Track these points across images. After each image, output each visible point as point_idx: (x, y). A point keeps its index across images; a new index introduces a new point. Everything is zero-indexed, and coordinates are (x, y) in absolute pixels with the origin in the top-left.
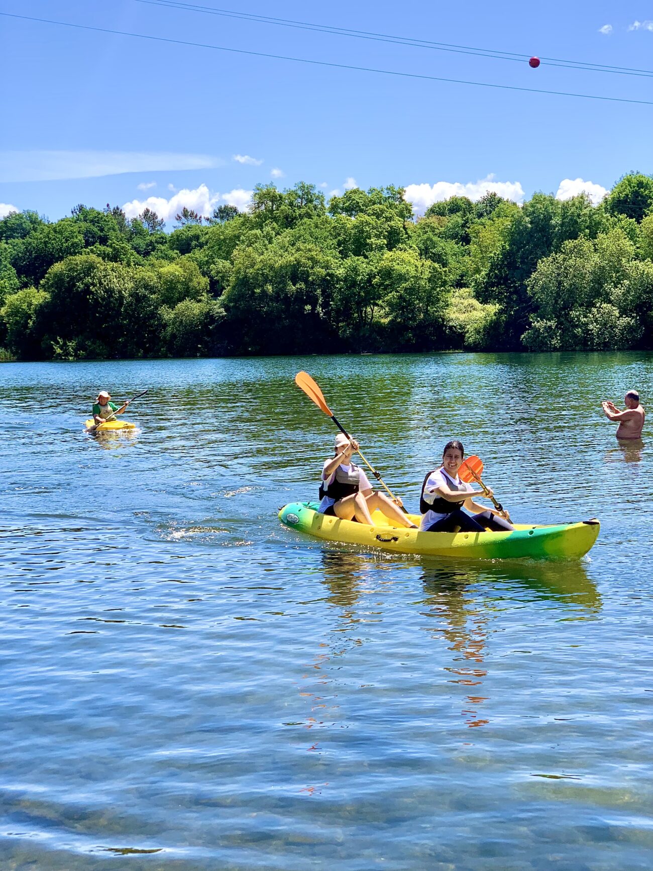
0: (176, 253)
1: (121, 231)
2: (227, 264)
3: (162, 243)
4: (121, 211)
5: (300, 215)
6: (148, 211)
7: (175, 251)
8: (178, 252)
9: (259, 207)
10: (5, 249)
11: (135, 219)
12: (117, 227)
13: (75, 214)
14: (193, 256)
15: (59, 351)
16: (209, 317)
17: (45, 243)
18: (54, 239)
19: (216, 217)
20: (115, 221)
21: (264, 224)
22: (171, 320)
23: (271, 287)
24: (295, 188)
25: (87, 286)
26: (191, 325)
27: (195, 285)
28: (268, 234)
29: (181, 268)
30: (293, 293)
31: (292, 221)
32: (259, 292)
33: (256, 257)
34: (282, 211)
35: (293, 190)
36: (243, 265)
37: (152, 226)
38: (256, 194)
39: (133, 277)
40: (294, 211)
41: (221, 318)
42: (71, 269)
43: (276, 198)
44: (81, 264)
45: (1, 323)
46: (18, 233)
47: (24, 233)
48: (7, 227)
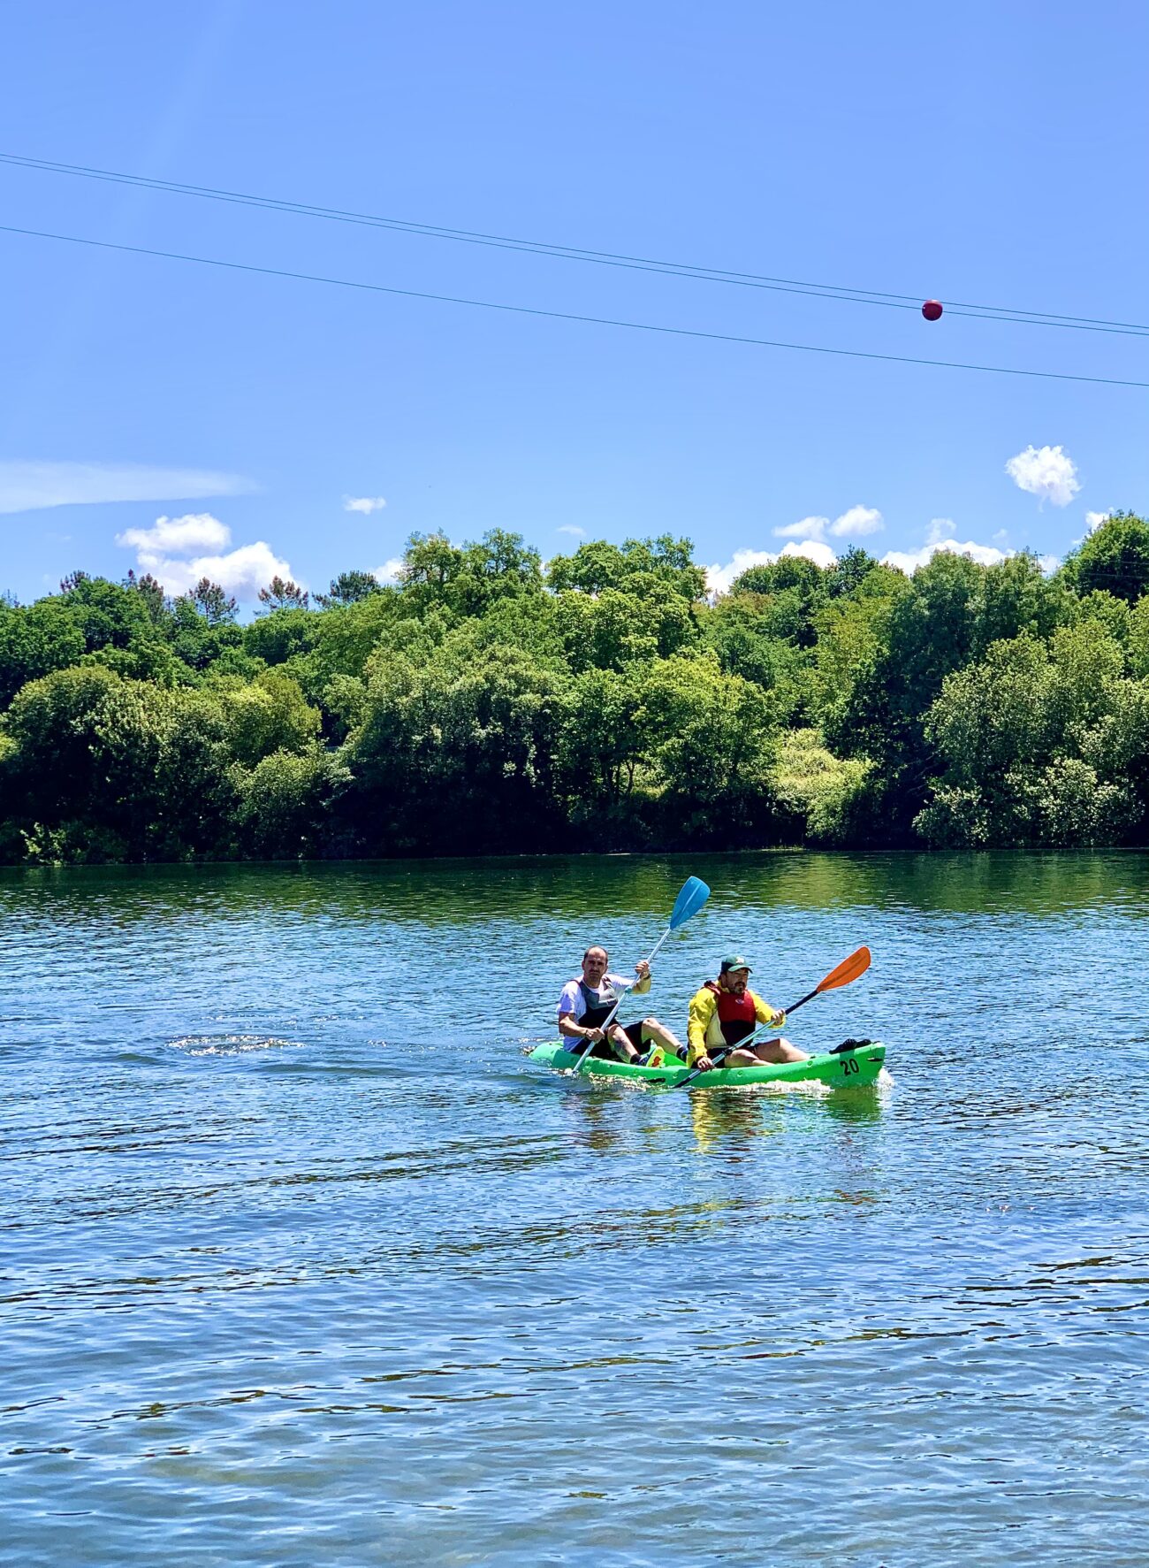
0: (259, 663)
1: (154, 620)
2: (356, 682)
3: (232, 644)
4: (155, 584)
5: (493, 591)
6: (206, 583)
7: (258, 659)
8: (262, 660)
9: (416, 576)
11: (182, 599)
12: (146, 614)
13: (67, 590)
14: (290, 667)
15: (34, 848)
16: (320, 784)
17: (11, 644)
18: (26, 637)
19: (334, 594)
20: (143, 603)
21: (425, 608)
22: (249, 790)
23: (439, 731)
24: (485, 541)
25: (90, 727)
26: (287, 798)
27: (294, 723)
28: (433, 626)
29: (269, 693)
30: (481, 741)
31: (478, 601)
32: (418, 738)
33: (411, 671)
34: (460, 584)
35: (481, 544)
36: (387, 685)
37: (213, 612)
38: (411, 551)
39: (176, 707)
40: (483, 584)
41: (345, 785)
42: (60, 693)
43: (449, 560)
44: (78, 684)
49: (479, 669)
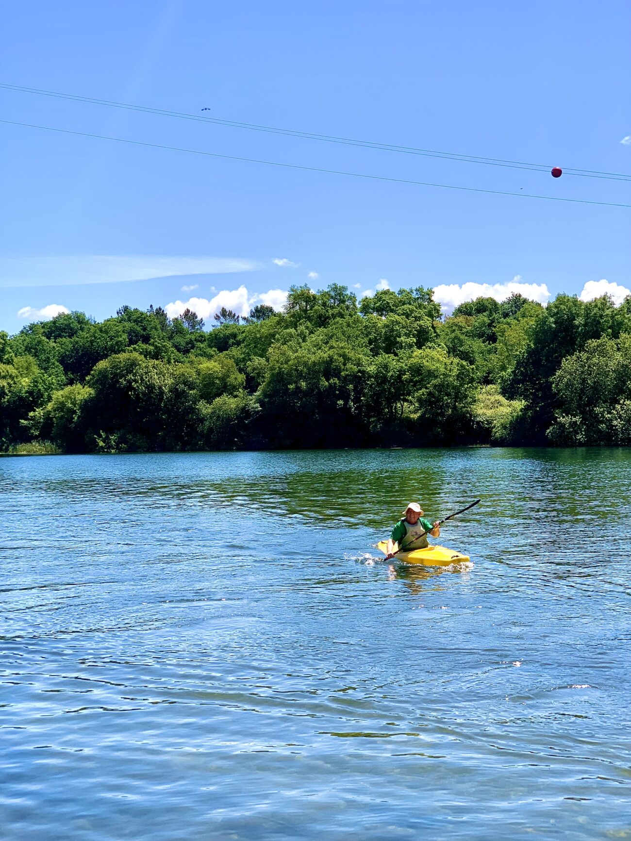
0: (214, 351)
1: (162, 330)
2: (263, 361)
3: (201, 341)
4: (163, 311)
5: (333, 315)
6: (188, 311)
7: (214, 349)
8: (216, 349)
9: (293, 307)
10: (54, 347)
11: (176, 319)
12: (158, 326)
13: (120, 314)
14: (230, 353)
15: (101, 444)
16: (244, 412)
17: (92, 342)
18: (99, 338)
19: (252, 316)
20: (157, 321)
21: (298, 323)
22: (208, 414)
23: (304, 383)
24: (328, 289)
25: (129, 382)
26: (228, 419)
27: (232, 381)
28: (302, 332)
29: (219, 365)
30: (326, 388)
31: (325, 320)
32: (293, 387)
33: (291, 355)
34: (316, 311)
35: (327, 291)
36: (278, 362)
37: (192, 326)
38: (291, 295)
39: (173, 373)
40: (327, 311)
41: (256, 413)
42: (115, 366)
43: (310, 299)
44: (124, 361)
45: (48, 418)
46: (66, 333)
47: (72, 333)
48: (56, 327)
49: (325, 353)
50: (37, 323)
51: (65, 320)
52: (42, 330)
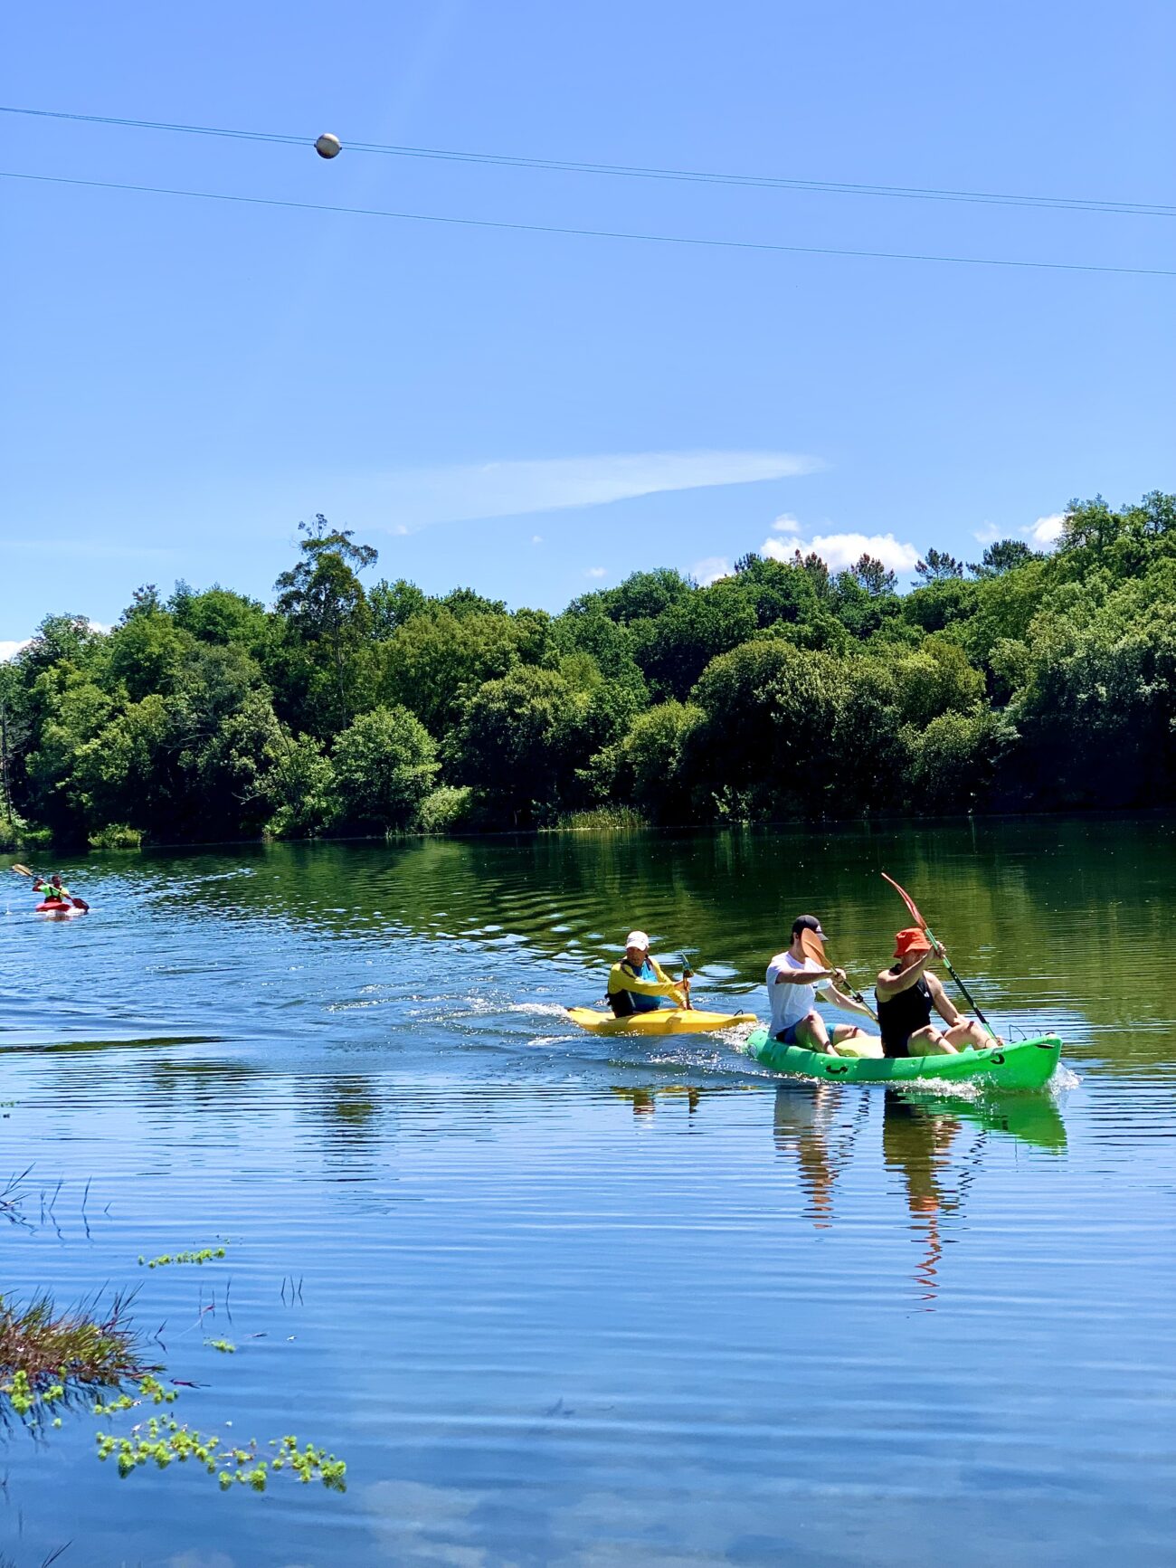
0: (918, 630)
1: (819, 595)
2: (1019, 645)
3: (891, 614)
4: (820, 561)
5: (1153, 552)
6: (866, 558)
7: (916, 627)
8: (921, 627)
9: (1075, 541)
10: (625, 635)
11: (845, 575)
12: (812, 590)
13: (741, 571)
14: (948, 633)
15: (724, 809)
16: (987, 742)
17: (692, 622)
18: (706, 616)
19: (987, 562)
20: (810, 580)
21: (1085, 571)
22: (919, 749)
23: (1104, 688)
24: (1144, 504)
25: (771, 695)
26: (955, 757)
27: (960, 685)
28: (1095, 588)
29: (935, 657)
30: (1146, 697)
31: (1138, 562)
32: (1083, 696)
33: (1075, 632)
34: (1120, 545)
35: (1140, 507)
36: (1050, 647)
37: (874, 585)
38: (1070, 518)
39: (850, 674)
40: (1142, 545)
41: (1011, 743)
42: (744, 666)
43: (1108, 524)
44: (760, 657)
45: (623, 765)
46: (645, 608)
47: (656, 608)
48: (627, 598)
49: (1142, 629)
50: (595, 594)
51: (643, 585)
52: (603, 607)
